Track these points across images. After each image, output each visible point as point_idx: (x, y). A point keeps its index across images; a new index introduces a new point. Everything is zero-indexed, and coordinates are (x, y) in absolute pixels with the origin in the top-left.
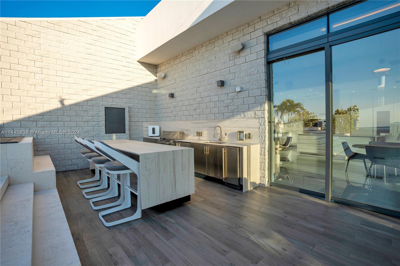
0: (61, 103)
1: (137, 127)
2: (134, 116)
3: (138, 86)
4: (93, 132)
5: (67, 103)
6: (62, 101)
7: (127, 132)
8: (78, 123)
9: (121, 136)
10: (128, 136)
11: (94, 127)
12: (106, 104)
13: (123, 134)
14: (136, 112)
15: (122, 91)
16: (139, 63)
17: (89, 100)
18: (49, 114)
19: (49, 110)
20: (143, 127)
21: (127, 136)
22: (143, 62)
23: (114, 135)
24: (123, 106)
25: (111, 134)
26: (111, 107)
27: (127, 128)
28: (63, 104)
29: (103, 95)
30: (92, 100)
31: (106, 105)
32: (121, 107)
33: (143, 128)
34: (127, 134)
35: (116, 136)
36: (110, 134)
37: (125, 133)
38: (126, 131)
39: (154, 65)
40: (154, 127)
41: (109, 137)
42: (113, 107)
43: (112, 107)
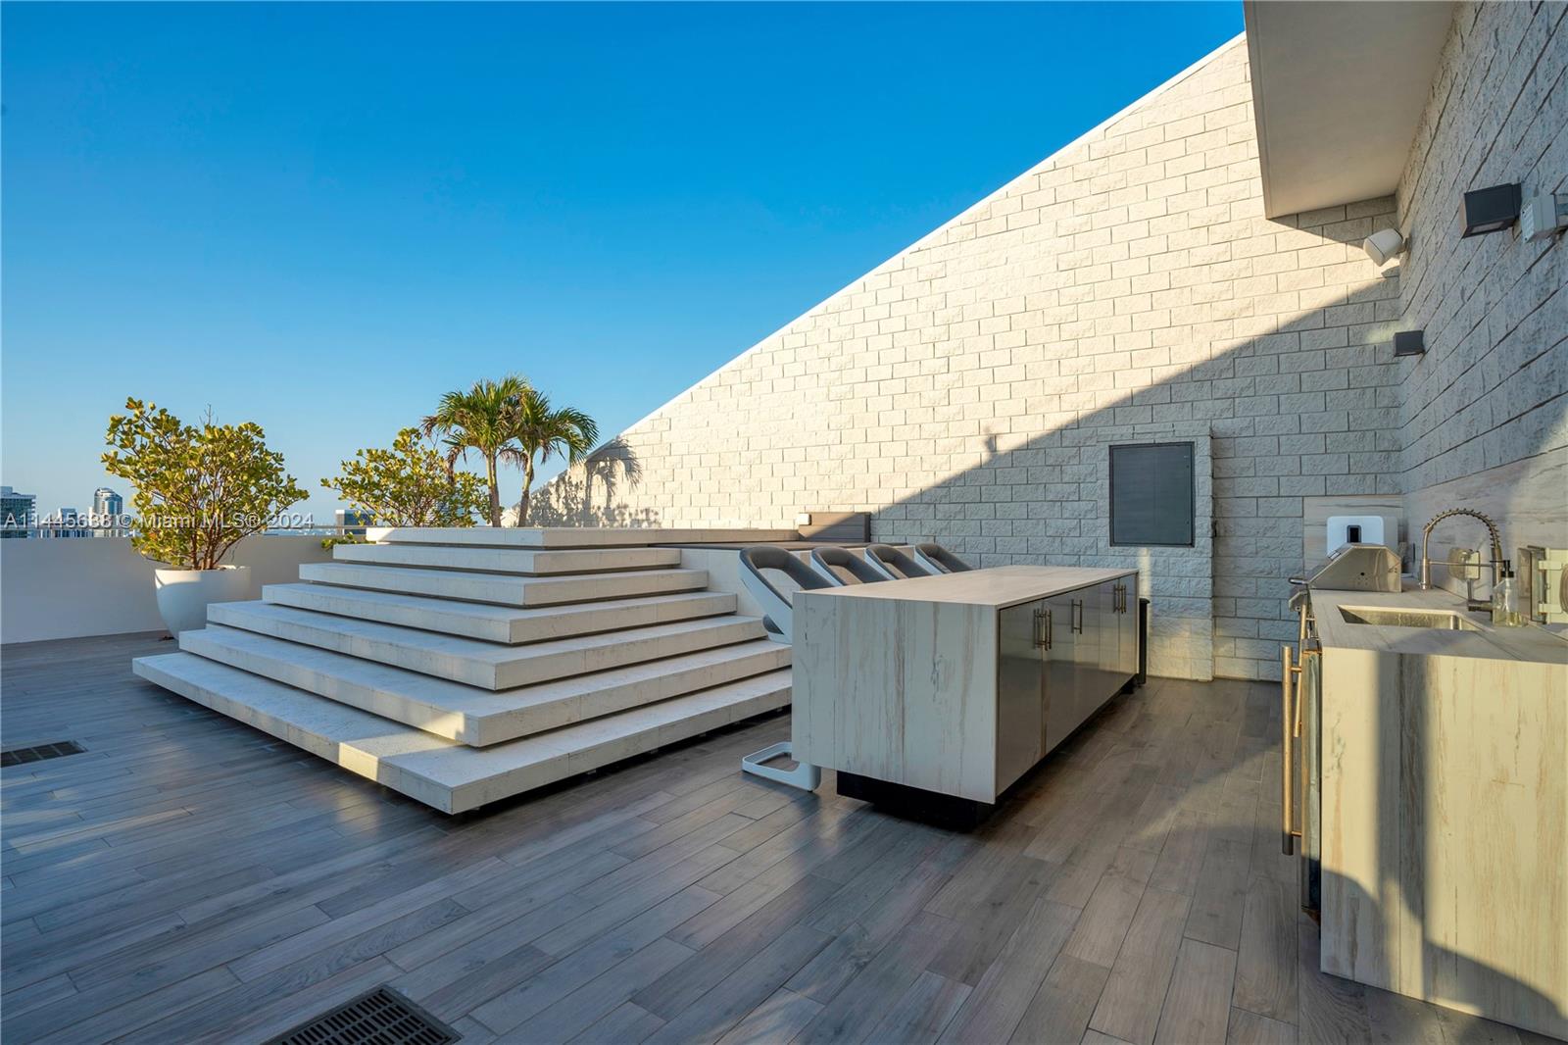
0: (989, 448)
1: (1271, 522)
2: (1251, 472)
3: (1277, 332)
4: (1076, 539)
5: (1004, 445)
6: (991, 443)
7: (1202, 543)
8: (1032, 505)
9: (1172, 560)
10: (1205, 560)
11: (1083, 521)
12: (1113, 435)
13: (1181, 550)
14: (1264, 452)
15: (1193, 370)
16: (1283, 224)
17: (1067, 426)
18: (961, 483)
19: (961, 472)
20: (1306, 523)
21: (1200, 560)
22: (1302, 213)
23: (1144, 551)
24: (1186, 434)
25: (1133, 548)
26: (1135, 442)
27: (1203, 524)
28: (995, 451)
29: (1117, 403)
30: (1077, 424)
31: (1115, 438)
32: (1177, 440)
33: (1306, 529)
34: (1202, 553)
35: (1151, 555)
36: (1126, 548)
37: (1192, 545)
38: (1197, 540)
39: (1377, 199)
40: (1354, 521)
41: (1123, 558)
42: (1143, 442)
43: (1139, 442)
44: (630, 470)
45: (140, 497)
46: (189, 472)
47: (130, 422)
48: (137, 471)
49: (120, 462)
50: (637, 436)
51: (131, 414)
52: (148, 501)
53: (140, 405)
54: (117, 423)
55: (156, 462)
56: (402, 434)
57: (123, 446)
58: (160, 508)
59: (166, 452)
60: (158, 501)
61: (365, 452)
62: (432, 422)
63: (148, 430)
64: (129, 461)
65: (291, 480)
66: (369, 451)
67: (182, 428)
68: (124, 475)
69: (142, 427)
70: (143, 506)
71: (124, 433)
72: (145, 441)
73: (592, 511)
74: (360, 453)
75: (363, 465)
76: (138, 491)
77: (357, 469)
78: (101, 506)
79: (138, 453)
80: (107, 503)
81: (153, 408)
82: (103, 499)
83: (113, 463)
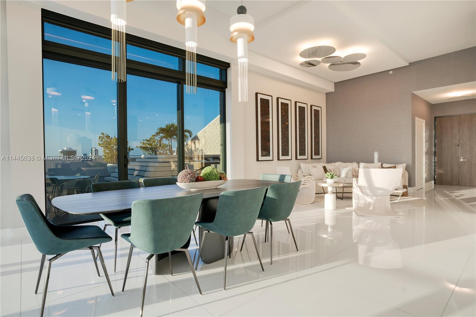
44: (198, 142)
45: (104, 150)
46: (112, 146)
47: (102, 137)
48: (103, 146)
49: (101, 144)
50: (200, 134)
51: (102, 135)
52: (105, 151)
53: (103, 134)
54: (100, 137)
55: (106, 144)
56: (152, 136)
57: (101, 141)
58: (107, 152)
59: (108, 142)
60: (107, 151)
61: (145, 140)
62: (157, 133)
63: (105, 138)
64: (102, 144)
65: (129, 147)
66: (146, 140)
67: (110, 138)
68: (101, 147)
69: (104, 138)
70: (104, 152)
71: (101, 139)
72: (105, 140)
73: (192, 151)
74: (144, 140)
75: (144, 143)
76: (104, 149)
77: (144, 144)
78: (93, 153)
79: (103, 142)
80: (94, 152)
81: (106, 134)
82: (93, 151)
83: (100, 144)
